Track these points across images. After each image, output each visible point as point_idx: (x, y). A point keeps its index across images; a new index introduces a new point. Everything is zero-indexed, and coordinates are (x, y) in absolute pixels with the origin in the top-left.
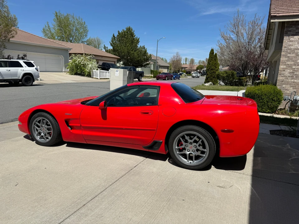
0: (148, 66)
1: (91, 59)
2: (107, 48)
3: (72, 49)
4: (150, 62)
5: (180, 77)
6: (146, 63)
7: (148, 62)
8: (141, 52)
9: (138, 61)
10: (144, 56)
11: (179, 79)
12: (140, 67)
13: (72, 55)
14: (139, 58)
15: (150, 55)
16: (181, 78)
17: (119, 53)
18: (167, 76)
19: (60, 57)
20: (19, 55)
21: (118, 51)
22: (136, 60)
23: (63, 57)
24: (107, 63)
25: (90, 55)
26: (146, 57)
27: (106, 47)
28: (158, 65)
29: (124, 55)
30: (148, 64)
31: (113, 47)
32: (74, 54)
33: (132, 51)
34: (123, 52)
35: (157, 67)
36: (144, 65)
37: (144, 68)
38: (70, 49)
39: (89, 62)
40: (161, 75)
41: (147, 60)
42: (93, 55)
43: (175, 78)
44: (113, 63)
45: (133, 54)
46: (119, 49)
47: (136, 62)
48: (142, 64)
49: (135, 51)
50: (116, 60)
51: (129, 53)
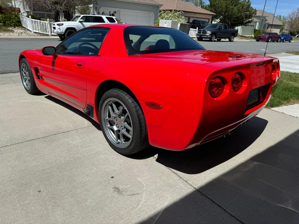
0: (249, 24)
1: (180, 16)
2: (204, 3)
3: (163, 5)
4: (253, 19)
5: (292, 39)
6: (247, 20)
7: (250, 20)
8: (243, 7)
9: (238, 18)
10: (246, 11)
11: (290, 42)
12: (239, 26)
13: (161, 12)
14: (240, 14)
15: (255, 9)
16: (292, 41)
17: (215, 9)
18: (271, 37)
19: (151, 14)
20: (110, 12)
21: (214, 6)
22: (235, 17)
23: (153, 14)
24: (198, 21)
25: (180, 11)
26: (248, 13)
27: (202, 3)
28: (267, 23)
29: (222, 11)
30: (249, 22)
31: (210, 2)
32: (163, 10)
33: (232, 5)
34: (220, 8)
35: (265, 25)
36: (245, 23)
37: (244, 26)
38: (161, 6)
39: (177, 19)
40: (264, 36)
41: (250, 16)
42: (182, 11)
43: (283, 40)
44: (207, 21)
45: (233, 9)
46: (216, 3)
47: (235, 19)
48: (243, 22)
49: (235, 6)
50: (210, 17)
51: (227, 8)
